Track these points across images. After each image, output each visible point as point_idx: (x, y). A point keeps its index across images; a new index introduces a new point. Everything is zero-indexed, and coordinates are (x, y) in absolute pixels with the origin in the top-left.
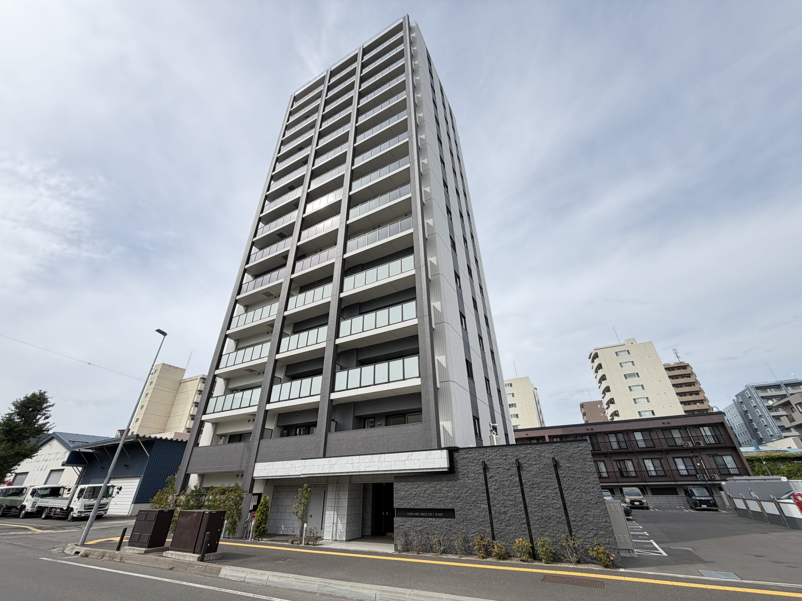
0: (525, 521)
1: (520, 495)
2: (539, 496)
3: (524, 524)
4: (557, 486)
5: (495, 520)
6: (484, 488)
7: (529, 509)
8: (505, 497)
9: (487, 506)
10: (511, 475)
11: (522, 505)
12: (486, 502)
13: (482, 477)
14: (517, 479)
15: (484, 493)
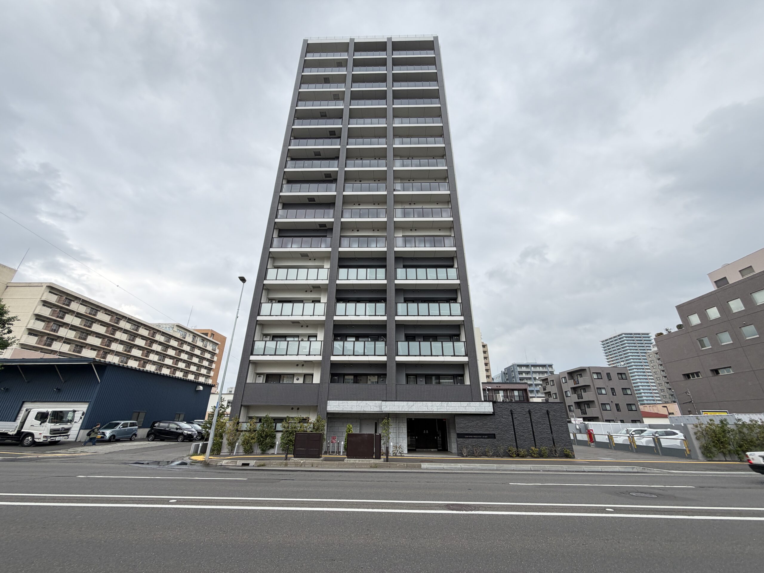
0: (533, 439)
1: (531, 427)
2: (540, 428)
3: (532, 441)
4: (548, 423)
5: (517, 439)
6: (512, 423)
7: (535, 434)
8: (523, 428)
9: (513, 433)
10: (526, 418)
11: (532, 432)
12: (513, 430)
13: (511, 418)
14: (529, 419)
15: (512, 426)
